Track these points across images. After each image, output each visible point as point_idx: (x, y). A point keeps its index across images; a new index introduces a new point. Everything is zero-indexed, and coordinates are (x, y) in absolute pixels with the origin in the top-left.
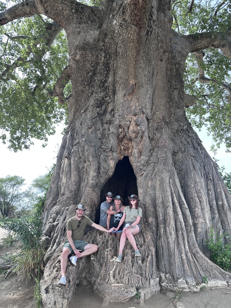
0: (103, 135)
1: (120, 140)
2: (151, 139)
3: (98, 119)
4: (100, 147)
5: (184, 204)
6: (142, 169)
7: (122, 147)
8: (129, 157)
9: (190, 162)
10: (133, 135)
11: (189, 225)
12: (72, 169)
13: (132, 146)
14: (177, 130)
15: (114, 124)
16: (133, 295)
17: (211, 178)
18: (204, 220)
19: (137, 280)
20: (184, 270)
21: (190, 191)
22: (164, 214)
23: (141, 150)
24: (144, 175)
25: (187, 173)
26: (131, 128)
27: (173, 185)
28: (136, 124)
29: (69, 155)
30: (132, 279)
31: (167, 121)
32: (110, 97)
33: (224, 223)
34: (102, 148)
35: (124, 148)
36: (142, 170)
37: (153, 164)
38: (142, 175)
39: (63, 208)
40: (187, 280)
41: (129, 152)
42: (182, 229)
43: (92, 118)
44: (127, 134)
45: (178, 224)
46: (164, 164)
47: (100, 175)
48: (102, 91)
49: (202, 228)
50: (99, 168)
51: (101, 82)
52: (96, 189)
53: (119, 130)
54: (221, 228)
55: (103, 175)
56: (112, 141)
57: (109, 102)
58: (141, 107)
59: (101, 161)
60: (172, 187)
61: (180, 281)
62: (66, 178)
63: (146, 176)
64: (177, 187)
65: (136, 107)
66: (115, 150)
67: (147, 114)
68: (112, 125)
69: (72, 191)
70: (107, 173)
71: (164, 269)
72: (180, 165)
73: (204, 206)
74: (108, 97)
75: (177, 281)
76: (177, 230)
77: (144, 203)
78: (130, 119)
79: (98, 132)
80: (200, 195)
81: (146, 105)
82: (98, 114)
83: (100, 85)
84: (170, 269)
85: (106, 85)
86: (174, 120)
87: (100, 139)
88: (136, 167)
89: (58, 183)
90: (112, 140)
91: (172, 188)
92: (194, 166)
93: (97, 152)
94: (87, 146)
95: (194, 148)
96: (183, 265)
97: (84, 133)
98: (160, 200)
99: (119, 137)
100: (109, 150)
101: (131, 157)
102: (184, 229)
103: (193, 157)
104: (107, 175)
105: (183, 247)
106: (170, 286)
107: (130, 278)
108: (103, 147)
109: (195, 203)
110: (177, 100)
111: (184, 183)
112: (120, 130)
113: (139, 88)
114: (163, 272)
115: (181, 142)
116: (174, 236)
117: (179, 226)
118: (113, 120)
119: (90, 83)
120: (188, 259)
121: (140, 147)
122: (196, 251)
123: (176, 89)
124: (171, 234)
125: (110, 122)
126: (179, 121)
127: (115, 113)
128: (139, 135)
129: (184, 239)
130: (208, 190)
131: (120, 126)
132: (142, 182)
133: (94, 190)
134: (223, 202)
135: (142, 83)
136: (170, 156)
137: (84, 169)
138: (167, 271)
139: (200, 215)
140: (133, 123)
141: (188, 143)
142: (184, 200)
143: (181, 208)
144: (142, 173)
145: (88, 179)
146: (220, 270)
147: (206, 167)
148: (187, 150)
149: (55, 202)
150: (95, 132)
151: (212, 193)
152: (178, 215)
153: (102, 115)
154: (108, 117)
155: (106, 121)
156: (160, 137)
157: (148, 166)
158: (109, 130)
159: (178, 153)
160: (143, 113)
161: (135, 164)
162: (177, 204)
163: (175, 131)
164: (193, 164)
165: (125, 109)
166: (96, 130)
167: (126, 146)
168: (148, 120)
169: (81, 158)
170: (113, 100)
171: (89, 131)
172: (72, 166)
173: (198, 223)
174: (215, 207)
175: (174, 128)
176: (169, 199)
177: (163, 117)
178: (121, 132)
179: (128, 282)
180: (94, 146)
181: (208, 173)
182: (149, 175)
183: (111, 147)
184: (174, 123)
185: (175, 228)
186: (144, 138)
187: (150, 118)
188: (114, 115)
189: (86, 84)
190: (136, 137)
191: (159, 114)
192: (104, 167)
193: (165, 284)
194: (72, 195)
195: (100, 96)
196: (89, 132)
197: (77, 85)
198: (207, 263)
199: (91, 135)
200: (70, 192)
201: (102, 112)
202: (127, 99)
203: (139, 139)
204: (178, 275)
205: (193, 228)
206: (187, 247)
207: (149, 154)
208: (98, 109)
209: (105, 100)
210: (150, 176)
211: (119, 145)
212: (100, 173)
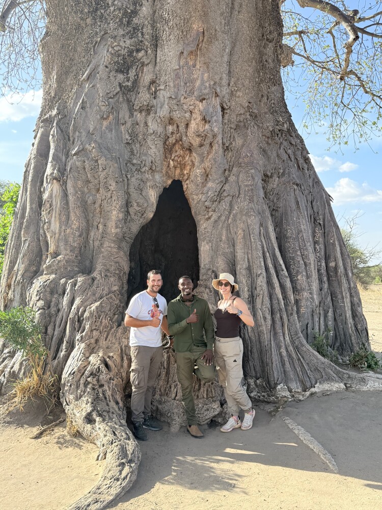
0: (133, 135)
1: (168, 150)
2: (226, 149)
3: (121, 99)
4: (130, 161)
5: (283, 270)
6: (209, 208)
7: (171, 163)
8: (183, 183)
9: (293, 194)
10: (196, 141)
11: (290, 303)
12: (71, 205)
13: (192, 161)
14: (273, 132)
15: (158, 114)
16: (216, 413)
17: (321, 223)
18: (311, 293)
19: (219, 392)
20: (284, 371)
21: (290, 247)
22: (252, 287)
23: (208, 170)
24: (212, 219)
25: (286, 214)
26: (193, 125)
27: (265, 239)
28: (204, 119)
29: (63, 174)
30: (213, 391)
31: (256, 111)
32: (147, 52)
33: (336, 297)
34: (133, 165)
35: (176, 164)
36: (210, 210)
37: (228, 199)
38: (209, 218)
39: (63, 281)
40: (290, 385)
41: (185, 172)
42: (280, 310)
43: (108, 97)
44: (184, 138)
45: (275, 302)
46: (251, 200)
47: (129, 218)
48: (127, 33)
49: (307, 307)
50: (128, 204)
51: (125, 13)
52: (124, 244)
53: (167, 127)
54: (331, 305)
55: (136, 217)
56: (153, 150)
57: (144, 62)
58: (212, 83)
59: (132, 190)
60: (263, 241)
61: (279, 387)
62: (60, 223)
63: (216, 221)
64: (271, 240)
65: (203, 82)
66: (157, 169)
67: (223, 97)
68: (152, 115)
69: (76, 247)
70: (142, 215)
71: (254, 372)
72: (275, 200)
73: (311, 272)
74: (143, 52)
75: (275, 388)
76: (272, 313)
77: (215, 269)
78: (192, 107)
79: (122, 128)
80: (306, 253)
81: (221, 79)
82: (121, 88)
83: (121, 20)
84: (263, 371)
85: (135, 20)
86: (266, 110)
87: (128, 143)
88: (198, 202)
89: (37, 231)
90: (153, 147)
91: (264, 243)
92: (297, 203)
93: (123, 172)
94: (103, 158)
95: (299, 167)
96: (283, 365)
97: (94, 129)
98: (245, 265)
99: (167, 143)
100: (147, 168)
101: (187, 182)
102: (284, 310)
103: (297, 185)
104: (144, 217)
105: (282, 339)
106: (264, 396)
107: (209, 390)
108: (135, 161)
109: (298, 267)
110: (272, 65)
111: (280, 232)
112: (170, 128)
113: (210, 42)
114: (252, 377)
115: (278, 156)
116: (269, 322)
117: (276, 306)
118: (155, 104)
119: (97, 9)
120: (290, 356)
121: (207, 164)
122: (301, 343)
123: (270, 42)
124: (265, 318)
125: (148, 110)
126: (276, 112)
127: (160, 90)
128: (207, 142)
129: (283, 325)
130: (315, 243)
131: (171, 121)
132: (208, 231)
133: (119, 248)
134: (336, 263)
135: (216, 31)
136: (260, 183)
137: (97, 205)
138: (258, 375)
139: (305, 286)
140: (197, 116)
141: (289, 157)
142: (281, 262)
143: (277, 276)
144: (210, 214)
145: (105, 226)
146: (336, 369)
147: (314, 203)
148: (287, 171)
149: (35, 269)
150: (115, 128)
151: (320, 248)
152: (275, 288)
153: (129, 90)
154: (143, 97)
155: (141, 105)
156: (243, 146)
157: (220, 202)
158: (147, 125)
159: (271, 177)
160: (217, 95)
161: (195, 197)
162: (272, 271)
163: (269, 134)
164: (296, 198)
165: (182, 84)
166: (118, 122)
167: (180, 162)
168: (223, 109)
169: (88, 182)
170: (153, 60)
171: (102, 124)
172: (71, 198)
173: (300, 300)
174: (323, 271)
175: (268, 127)
176: (260, 262)
177: (249, 102)
178: (172, 133)
179: (207, 395)
180: (117, 159)
181: (318, 213)
182: (223, 218)
183: (152, 162)
184: (267, 116)
185: (270, 309)
186: (215, 147)
187: (227, 106)
188: (155, 92)
189: (86, 10)
190: (201, 145)
191: (243, 98)
192: (138, 203)
193: (255, 393)
194: (76, 257)
195: (124, 45)
196: (104, 128)
197: (63, 9)
198: (317, 359)
199: (109, 135)
200: (71, 251)
201: (129, 84)
202: (187, 63)
203: (206, 148)
204: (276, 379)
205: (295, 308)
206: (287, 338)
207: (222, 179)
208: (121, 77)
209: (135, 58)
210: (225, 221)
211: (166, 157)
212: (130, 213)
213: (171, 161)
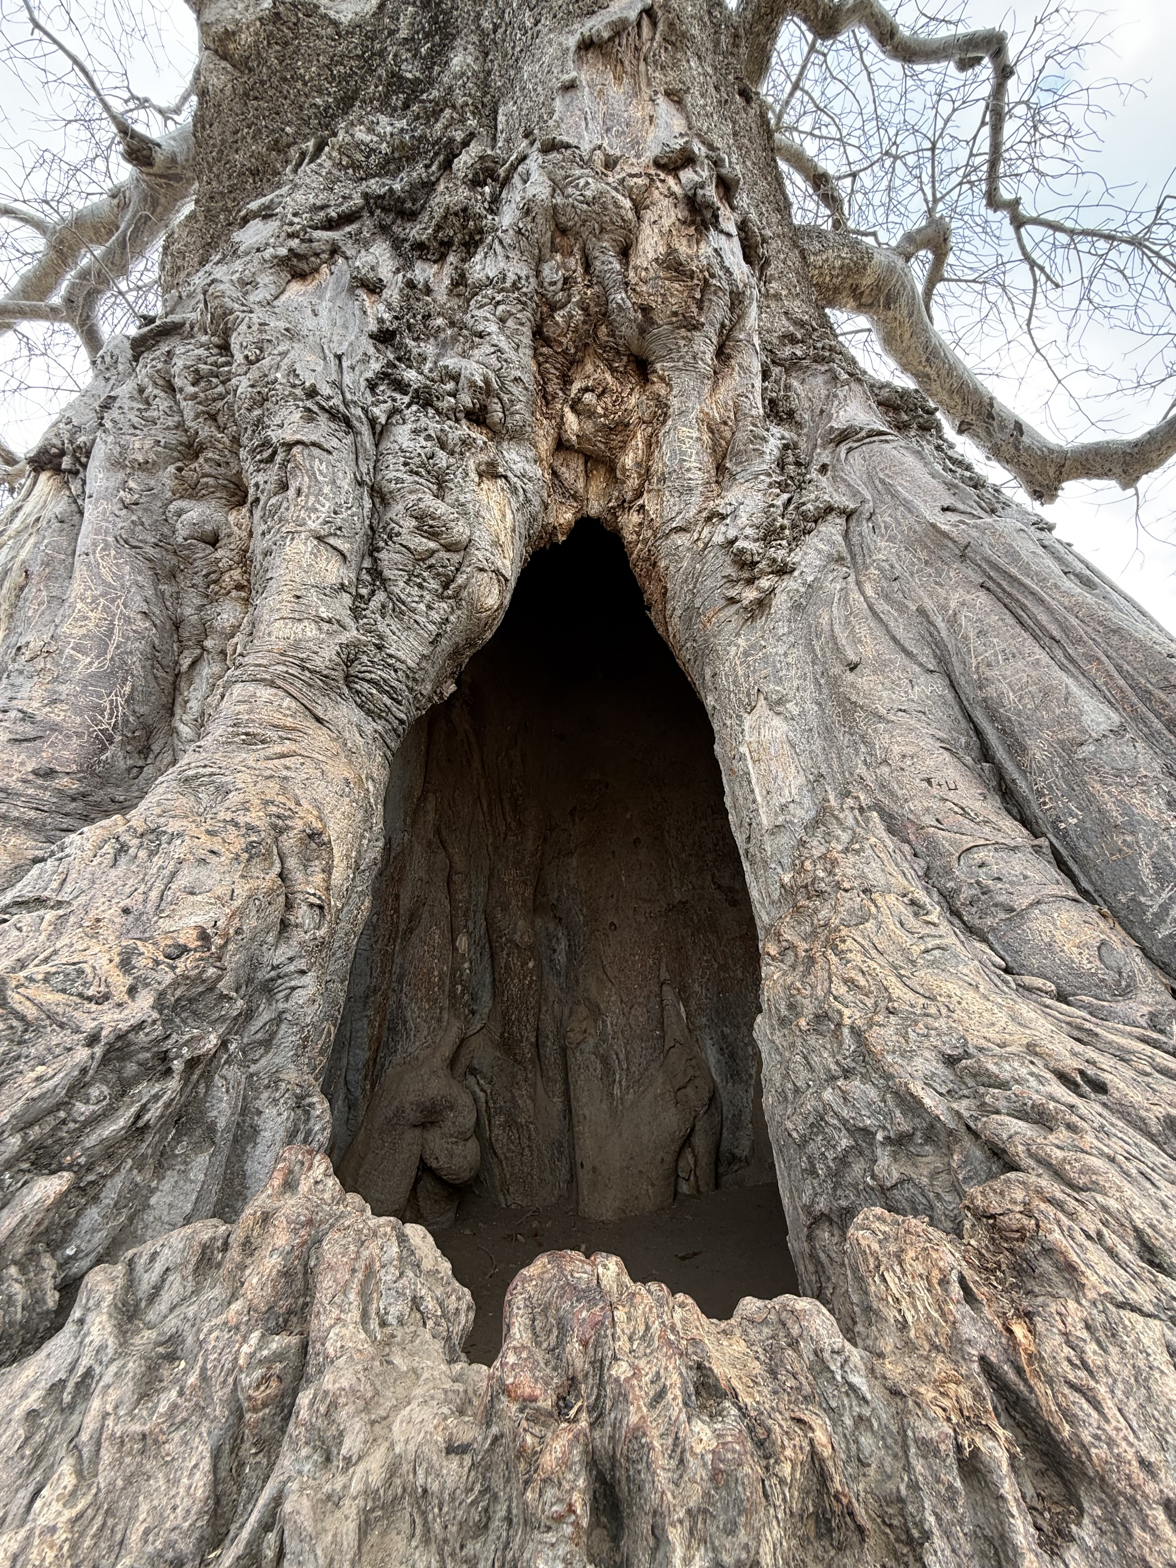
1: (554, 363)
3: (368, 234)
7: (570, 416)
8: (623, 518)
10: (668, 297)
13: (656, 398)
23: (726, 433)
24: (780, 599)
26: (649, 240)
32: (461, 118)
35: (589, 427)
36: (759, 569)
38: (766, 601)
41: (629, 462)
43: (319, 220)
44: (618, 297)
52: (344, 712)
53: (547, 268)
59: (394, 471)
63: (798, 608)
65: (669, 134)
68: (485, 244)
69: (56, 729)
70: (447, 582)
78: (642, 180)
79: (366, 299)
93: (352, 397)
99: (550, 330)
101: (642, 501)
104: (455, 601)
112: (560, 266)
121: (718, 410)
128: (712, 312)
131: (559, 238)
140: (664, 213)
144: (764, 585)
150: (337, 292)
153: (401, 211)
160: (724, 189)
167: (606, 414)
168: (746, 253)
170: (487, 138)
171: (285, 285)
178: (567, 282)
188: (495, 198)
194: (46, 774)
203: (706, 343)
211: (547, 399)
212: (387, 573)
213: (567, 409)
